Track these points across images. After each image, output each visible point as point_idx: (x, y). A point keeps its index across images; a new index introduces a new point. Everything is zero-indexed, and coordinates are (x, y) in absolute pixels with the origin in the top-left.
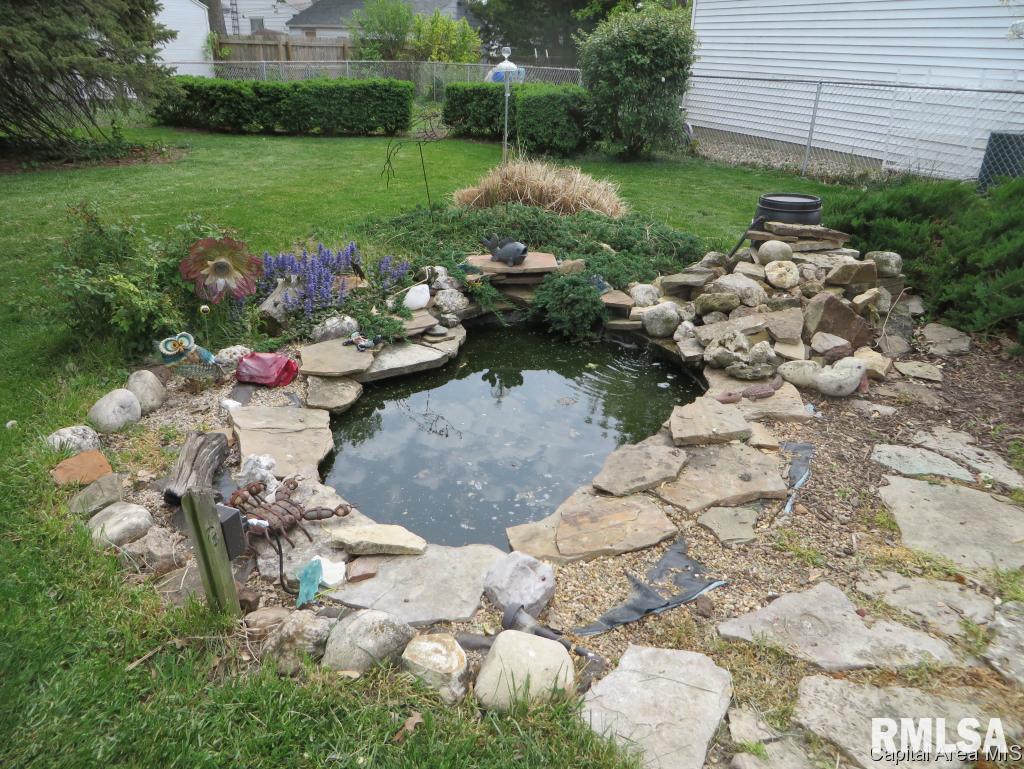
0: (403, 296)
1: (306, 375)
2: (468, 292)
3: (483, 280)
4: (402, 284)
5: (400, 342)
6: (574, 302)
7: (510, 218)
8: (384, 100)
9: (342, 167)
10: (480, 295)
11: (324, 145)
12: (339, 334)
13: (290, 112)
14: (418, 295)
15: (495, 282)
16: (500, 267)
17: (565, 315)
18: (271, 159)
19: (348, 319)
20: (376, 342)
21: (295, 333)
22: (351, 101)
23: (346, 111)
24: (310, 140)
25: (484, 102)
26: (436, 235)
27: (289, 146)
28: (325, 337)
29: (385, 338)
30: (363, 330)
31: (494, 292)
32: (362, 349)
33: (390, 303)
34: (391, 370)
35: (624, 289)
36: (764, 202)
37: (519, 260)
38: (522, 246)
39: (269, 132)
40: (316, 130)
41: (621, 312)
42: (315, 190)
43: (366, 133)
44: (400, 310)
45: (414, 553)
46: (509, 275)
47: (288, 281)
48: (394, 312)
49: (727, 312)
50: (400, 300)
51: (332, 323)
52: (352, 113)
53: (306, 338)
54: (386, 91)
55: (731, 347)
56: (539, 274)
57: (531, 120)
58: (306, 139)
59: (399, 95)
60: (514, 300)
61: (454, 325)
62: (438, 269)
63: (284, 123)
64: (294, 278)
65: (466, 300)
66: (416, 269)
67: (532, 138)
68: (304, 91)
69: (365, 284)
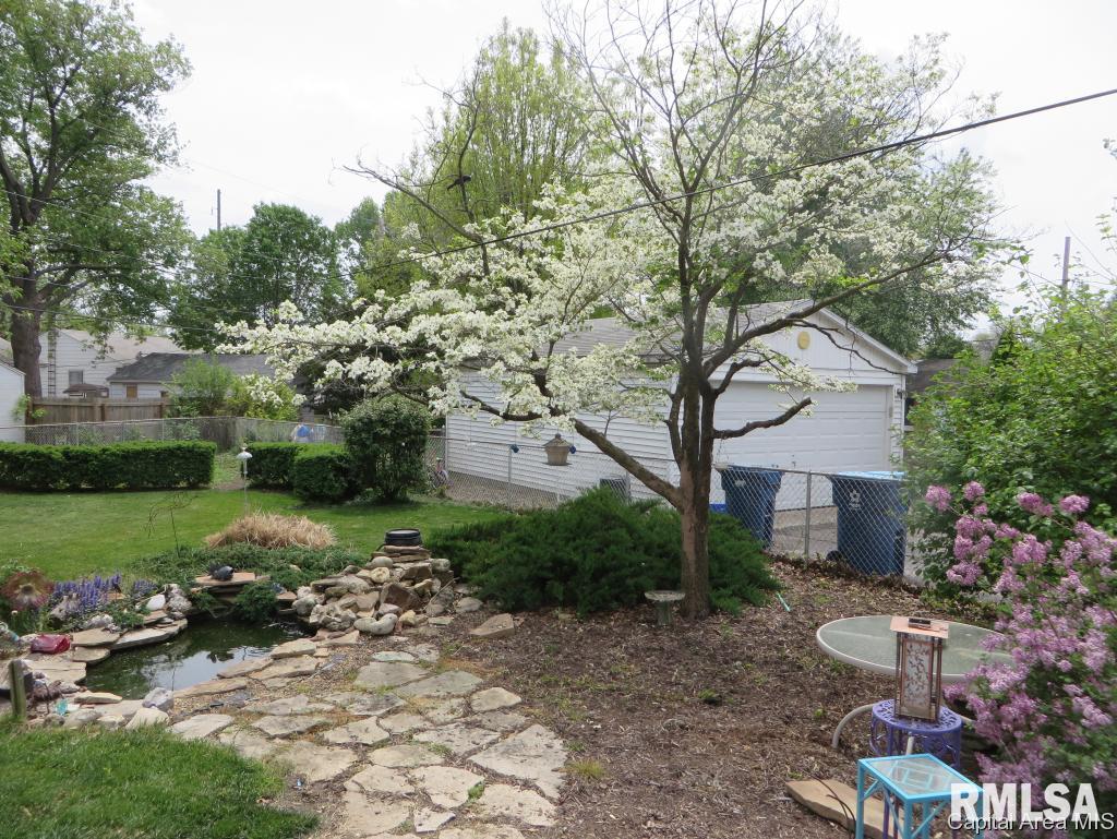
0: (147, 603)
1: (75, 646)
2: (191, 598)
3: (203, 591)
4: (147, 595)
5: (138, 628)
6: (258, 599)
7: (232, 553)
8: (187, 459)
9: (137, 520)
10: (199, 599)
11: (126, 501)
12: (99, 625)
13: (97, 472)
14: (157, 601)
15: (210, 591)
16: (215, 582)
17: (251, 609)
18: (74, 514)
19: (107, 616)
20: (123, 627)
21: (71, 626)
22: (157, 461)
23: (151, 470)
24: (115, 495)
25: (276, 459)
26: (178, 566)
27: (93, 502)
28: (91, 627)
29: (130, 626)
30: (116, 622)
31: (210, 597)
32: (114, 632)
33: (137, 607)
34: (130, 643)
35: (295, 591)
36: (388, 535)
37: (228, 576)
38: (230, 569)
39: (75, 490)
40: (121, 485)
41: (288, 603)
42: (107, 540)
43: (170, 487)
44: (144, 611)
45: (116, 702)
46: (221, 587)
47: (70, 597)
48: (139, 612)
49: (339, 596)
50: (144, 606)
51: (96, 619)
52: (156, 471)
53: (77, 629)
54: (189, 451)
55: (333, 615)
56: (241, 586)
57: (305, 476)
58: (110, 495)
59: (202, 454)
60: (225, 603)
61: (180, 619)
62: (173, 585)
63: (91, 481)
64: (74, 595)
65: (190, 603)
66: (159, 587)
67: (306, 489)
68: (113, 454)
69: (122, 597)
